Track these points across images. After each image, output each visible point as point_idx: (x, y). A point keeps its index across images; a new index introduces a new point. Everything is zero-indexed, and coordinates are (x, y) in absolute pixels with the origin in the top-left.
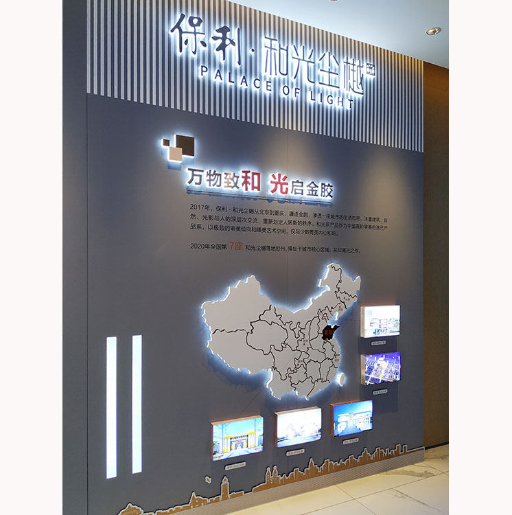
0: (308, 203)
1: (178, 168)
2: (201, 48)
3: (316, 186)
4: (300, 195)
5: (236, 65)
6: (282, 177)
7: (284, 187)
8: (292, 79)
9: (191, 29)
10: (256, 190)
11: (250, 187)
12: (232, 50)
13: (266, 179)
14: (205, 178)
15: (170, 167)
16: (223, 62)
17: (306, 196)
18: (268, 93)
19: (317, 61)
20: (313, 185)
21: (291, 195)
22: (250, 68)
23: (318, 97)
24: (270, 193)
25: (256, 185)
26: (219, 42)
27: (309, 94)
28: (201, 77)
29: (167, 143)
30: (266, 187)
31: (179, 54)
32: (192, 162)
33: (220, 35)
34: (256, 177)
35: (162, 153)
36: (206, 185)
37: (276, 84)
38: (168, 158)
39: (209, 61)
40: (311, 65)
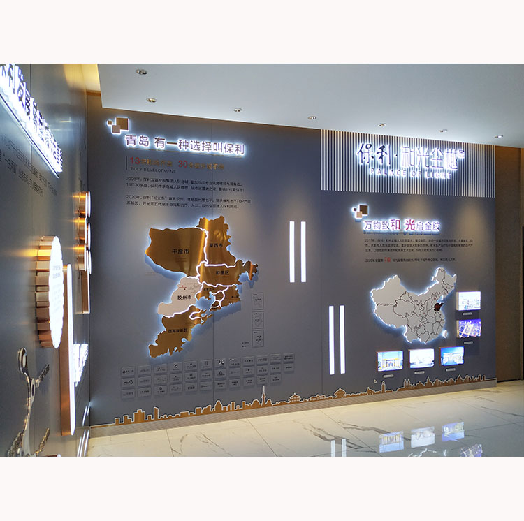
0: (425, 234)
1: (360, 221)
2: (371, 159)
3: (430, 224)
4: (422, 230)
5: (388, 164)
6: (412, 221)
7: (413, 226)
8: (417, 166)
9: (367, 150)
10: (398, 230)
11: (395, 227)
12: (386, 157)
13: (403, 222)
15: (356, 221)
16: (381, 164)
17: (425, 230)
18: (404, 177)
19: (431, 154)
20: (428, 224)
21: (417, 230)
22: (395, 164)
23: (431, 174)
24: (405, 230)
25: (398, 226)
26: (380, 154)
27: (426, 173)
28: (371, 174)
29: (355, 210)
30: (403, 227)
31: (361, 164)
32: (366, 217)
33: (381, 151)
34: (398, 222)
35: (352, 215)
36: (374, 229)
37: (408, 171)
38: (355, 217)
39: (375, 165)
40: (427, 157)
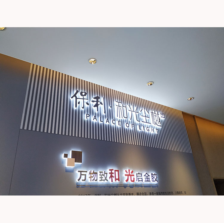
0: (146, 186)
1: (72, 171)
2: (86, 106)
3: (149, 176)
4: (141, 182)
7: (132, 177)
8: (129, 120)
9: (82, 97)
10: (117, 181)
12: (101, 107)
14: (88, 176)
15: (67, 171)
16: (97, 112)
17: (144, 182)
18: (119, 126)
20: (147, 175)
21: (136, 182)
22: (110, 115)
23: (142, 128)
24: (125, 182)
26: (95, 103)
27: (138, 127)
28: (86, 119)
29: (66, 156)
31: (75, 108)
32: (80, 166)
35: (63, 162)
38: (66, 165)
39: (90, 112)
40: (137, 113)
